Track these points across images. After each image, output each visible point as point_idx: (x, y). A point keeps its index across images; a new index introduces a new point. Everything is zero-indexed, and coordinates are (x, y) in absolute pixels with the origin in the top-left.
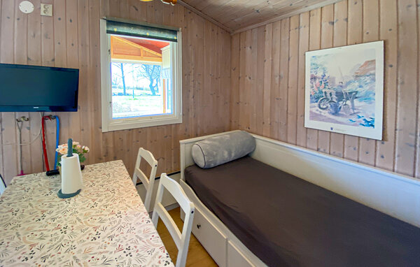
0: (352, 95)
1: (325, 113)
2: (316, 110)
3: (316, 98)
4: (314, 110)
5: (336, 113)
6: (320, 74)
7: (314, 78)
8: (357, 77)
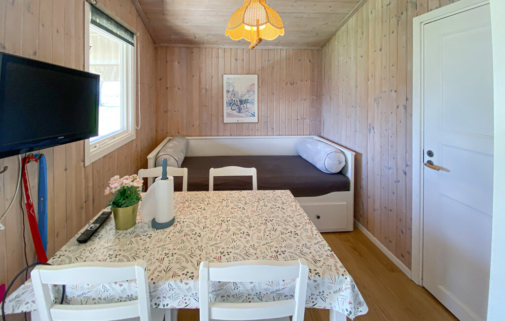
0: (246, 101)
1: (234, 112)
2: (230, 111)
3: (230, 104)
4: (229, 112)
5: (240, 112)
6: (231, 90)
7: (228, 91)
8: (248, 91)
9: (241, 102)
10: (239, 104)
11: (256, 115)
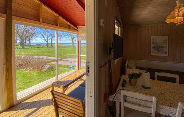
0: (162, 47)
2: (154, 51)
3: (154, 48)
5: (159, 51)
6: (155, 42)
8: (163, 43)
9: (160, 47)
10: (159, 48)
11: (168, 53)
